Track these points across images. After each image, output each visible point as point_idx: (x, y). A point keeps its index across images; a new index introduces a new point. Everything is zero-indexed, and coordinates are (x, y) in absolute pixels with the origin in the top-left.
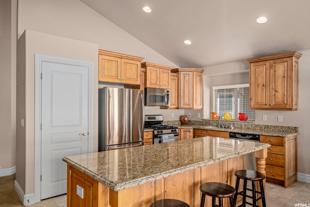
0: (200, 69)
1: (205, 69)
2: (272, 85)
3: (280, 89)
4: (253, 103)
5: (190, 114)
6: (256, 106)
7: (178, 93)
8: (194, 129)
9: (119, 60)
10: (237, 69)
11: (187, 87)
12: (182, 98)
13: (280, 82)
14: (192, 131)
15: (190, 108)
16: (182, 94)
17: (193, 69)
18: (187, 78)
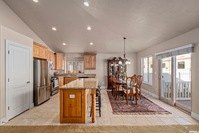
0: (64, 54)
1: (66, 54)
2: (91, 62)
3: (93, 63)
4: (85, 67)
5: (58, 72)
6: (86, 68)
7: (56, 63)
8: (64, 77)
9: (40, 47)
10: (78, 56)
11: (59, 61)
12: (57, 65)
13: (93, 61)
14: (63, 78)
15: (61, 69)
16: (58, 64)
17: (62, 54)
18: (59, 57)
